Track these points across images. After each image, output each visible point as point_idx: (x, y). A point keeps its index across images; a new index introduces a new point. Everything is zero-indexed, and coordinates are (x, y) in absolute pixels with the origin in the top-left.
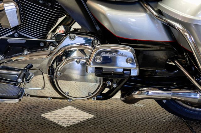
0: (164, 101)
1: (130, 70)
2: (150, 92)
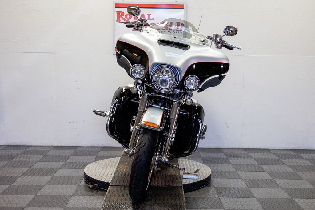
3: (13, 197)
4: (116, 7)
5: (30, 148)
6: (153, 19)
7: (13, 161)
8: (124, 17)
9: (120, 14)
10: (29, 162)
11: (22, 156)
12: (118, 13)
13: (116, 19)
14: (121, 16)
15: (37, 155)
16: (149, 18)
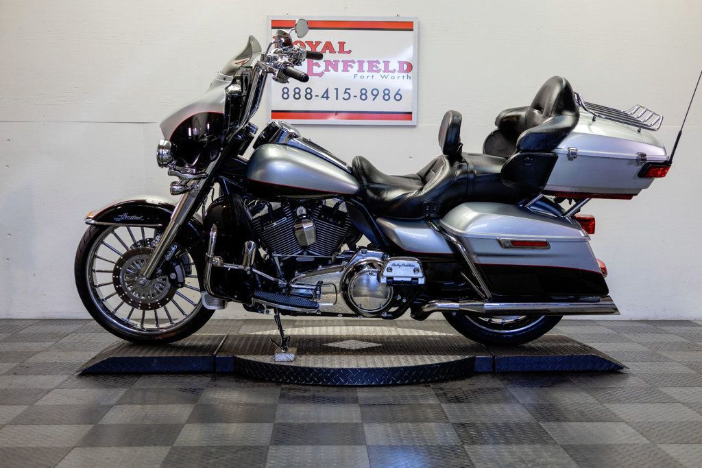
0: (454, 314)
1: (417, 279)
2: (439, 304)
4: (272, 28)
6: (349, 52)
16: (342, 50)
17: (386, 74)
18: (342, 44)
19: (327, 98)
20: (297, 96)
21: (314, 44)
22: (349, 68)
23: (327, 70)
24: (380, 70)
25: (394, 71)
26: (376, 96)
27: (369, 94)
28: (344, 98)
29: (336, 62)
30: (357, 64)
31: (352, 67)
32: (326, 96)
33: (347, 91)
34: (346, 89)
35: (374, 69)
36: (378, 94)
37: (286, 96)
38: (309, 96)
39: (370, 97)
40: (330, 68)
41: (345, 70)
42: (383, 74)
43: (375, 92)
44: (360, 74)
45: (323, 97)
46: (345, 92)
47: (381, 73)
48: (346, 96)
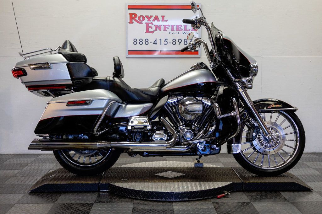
3: (30, 206)
4: (128, 9)
5: (41, 156)
6: (167, 21)
7: (24, 169)
8: (137, 19)
9: (133, 16)
10: (42, 170)
11: (33, 164)
12: (131, 14)
13: (129, 21)
14: (134, 18)
15: (50, 163)
16: (163, 20)
17: (185, 32)
18: (163, 17)
19: (156, 44)
20: (141, 43)
21: (149, 17)
22: (167, 29)
23: (156, 30)
24: (182, 29)
25: (189, 30)
26: (180, 42)
27: (177, 41)
28: (164, 44)
29: (161, 26)
30: (171, 27)
31: (168, 28)
32: (155, 43)
33: (166, 40)
34: (165, 39)
35: (179, 29)
36: (181, 42)
37: (135, 43)
38: (147, 43)
39: (177, 43)
40: (157, 29)
41: (165, 30)
42: (184, 32)
43: (180, 41)
44: (172, 32)
45: (154, 43)
46: (165, 41)
47: (183, 31)
48: (166, 43)
